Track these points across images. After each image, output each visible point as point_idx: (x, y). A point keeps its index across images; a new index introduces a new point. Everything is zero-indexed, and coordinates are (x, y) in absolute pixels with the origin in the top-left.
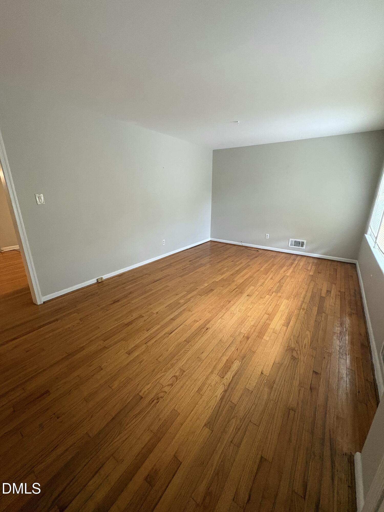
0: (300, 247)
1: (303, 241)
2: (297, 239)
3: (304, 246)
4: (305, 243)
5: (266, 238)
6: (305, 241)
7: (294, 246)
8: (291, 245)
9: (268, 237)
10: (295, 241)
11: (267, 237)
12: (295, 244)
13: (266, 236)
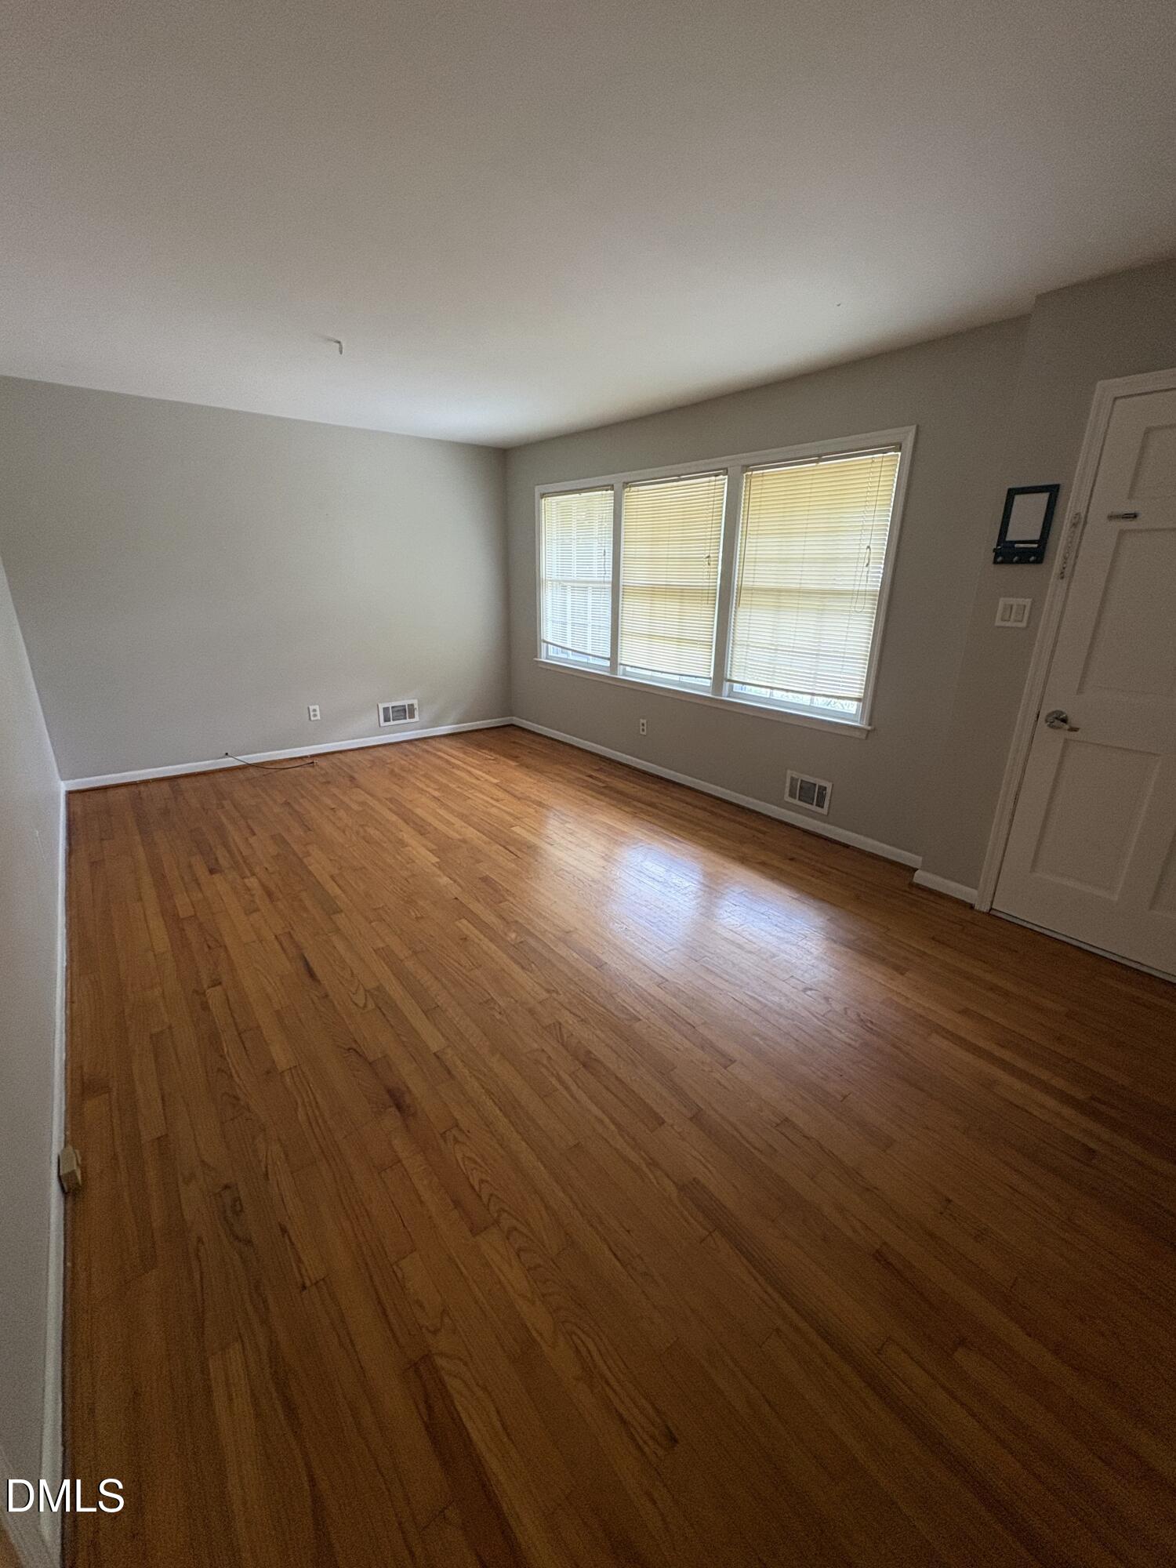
0: (408, 720)
1: (410, 702)
2: (396, 700)
3: (416, 713)
4: (416, 706)
5: (312, 718)
6: (415, 702)
7: (393, 720)
8: (385, 721)
9: (318, 713)
10: (393, 707)
11: (315, 715)
12: (395, 714)
13: (312, 714)
